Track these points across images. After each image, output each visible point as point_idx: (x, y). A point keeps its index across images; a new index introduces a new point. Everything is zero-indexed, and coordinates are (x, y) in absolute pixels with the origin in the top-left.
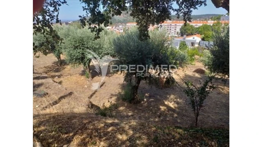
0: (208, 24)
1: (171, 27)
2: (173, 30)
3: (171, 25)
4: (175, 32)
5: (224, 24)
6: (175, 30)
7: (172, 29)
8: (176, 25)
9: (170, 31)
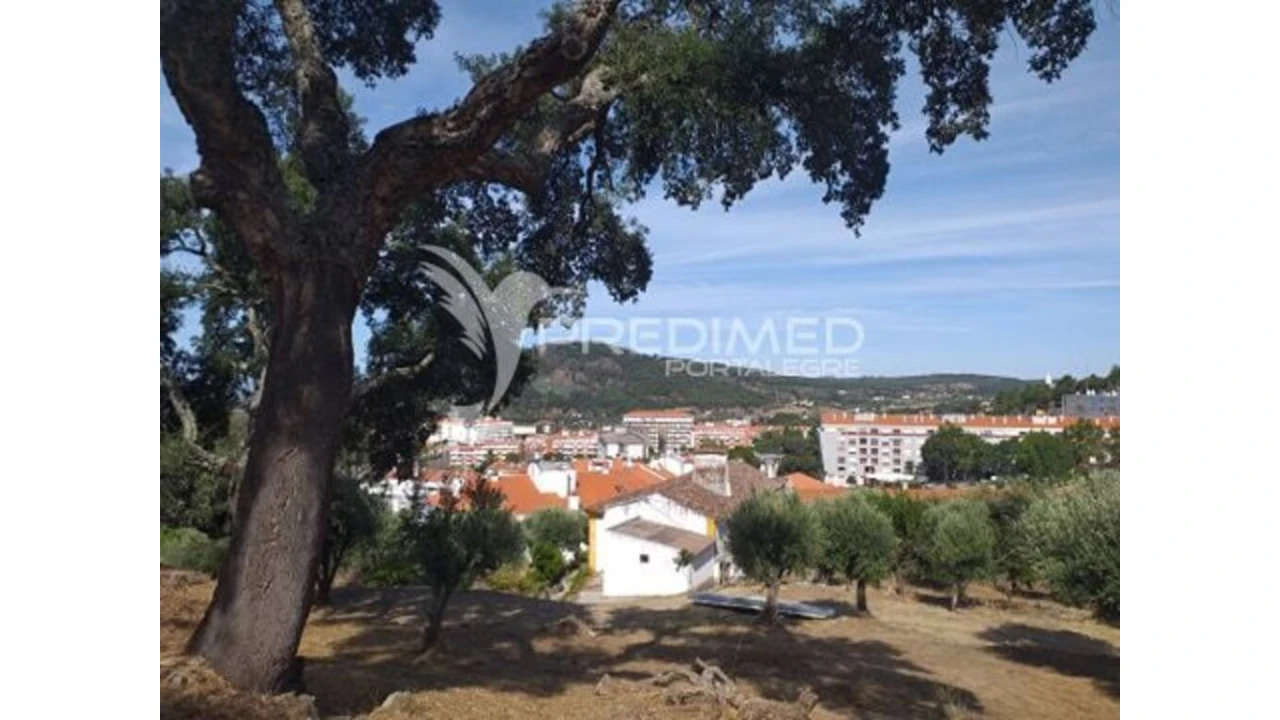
0: (1038, 430)
1: (874, 442)
2: (886, 454)
3: (875, 432)
4: (897, 461)
5: (1110, 432)
6: (897, 451)
7: (882, 450)
8: (897, 432)
9: (874, 456)
